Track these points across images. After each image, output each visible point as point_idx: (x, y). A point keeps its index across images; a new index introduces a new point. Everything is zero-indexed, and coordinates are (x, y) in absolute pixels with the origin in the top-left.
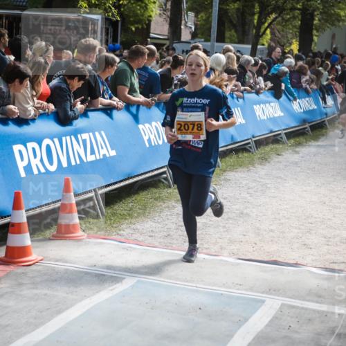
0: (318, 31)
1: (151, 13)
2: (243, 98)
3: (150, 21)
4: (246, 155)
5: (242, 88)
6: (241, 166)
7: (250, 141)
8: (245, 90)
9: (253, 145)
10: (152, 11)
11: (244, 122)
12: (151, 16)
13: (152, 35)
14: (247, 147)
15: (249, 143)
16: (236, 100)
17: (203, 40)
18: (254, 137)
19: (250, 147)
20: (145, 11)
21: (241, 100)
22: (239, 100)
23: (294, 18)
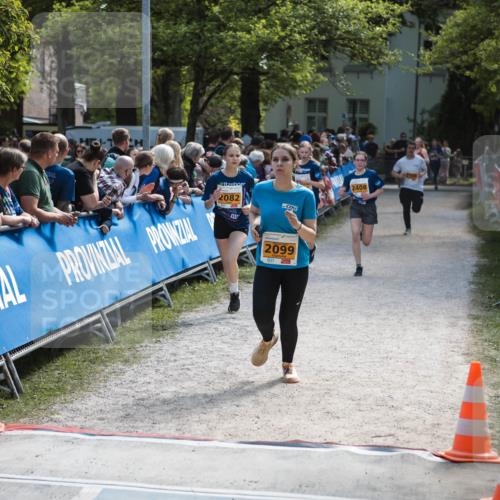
0: (266, 103)
1: (24, 88)
2: (192, 204)
3: (22, 99)
4: (203, 285)
5: (190, 189)
6: (201, 303)
7: (206, 265)
8: (193, 192)
9: (211, 270)
10: (25, 85)
11: (195, 238)
12: (23, 92)
13: (26, 120)
14: (203, 274)
15: (205, 269)
16: (182, 207)
17: (109, 123)
18: (211, 259)
19: (208, 275)
20: (13, 85)
21: (189, 207)
22: (187, 206)
23: (232, 85)
